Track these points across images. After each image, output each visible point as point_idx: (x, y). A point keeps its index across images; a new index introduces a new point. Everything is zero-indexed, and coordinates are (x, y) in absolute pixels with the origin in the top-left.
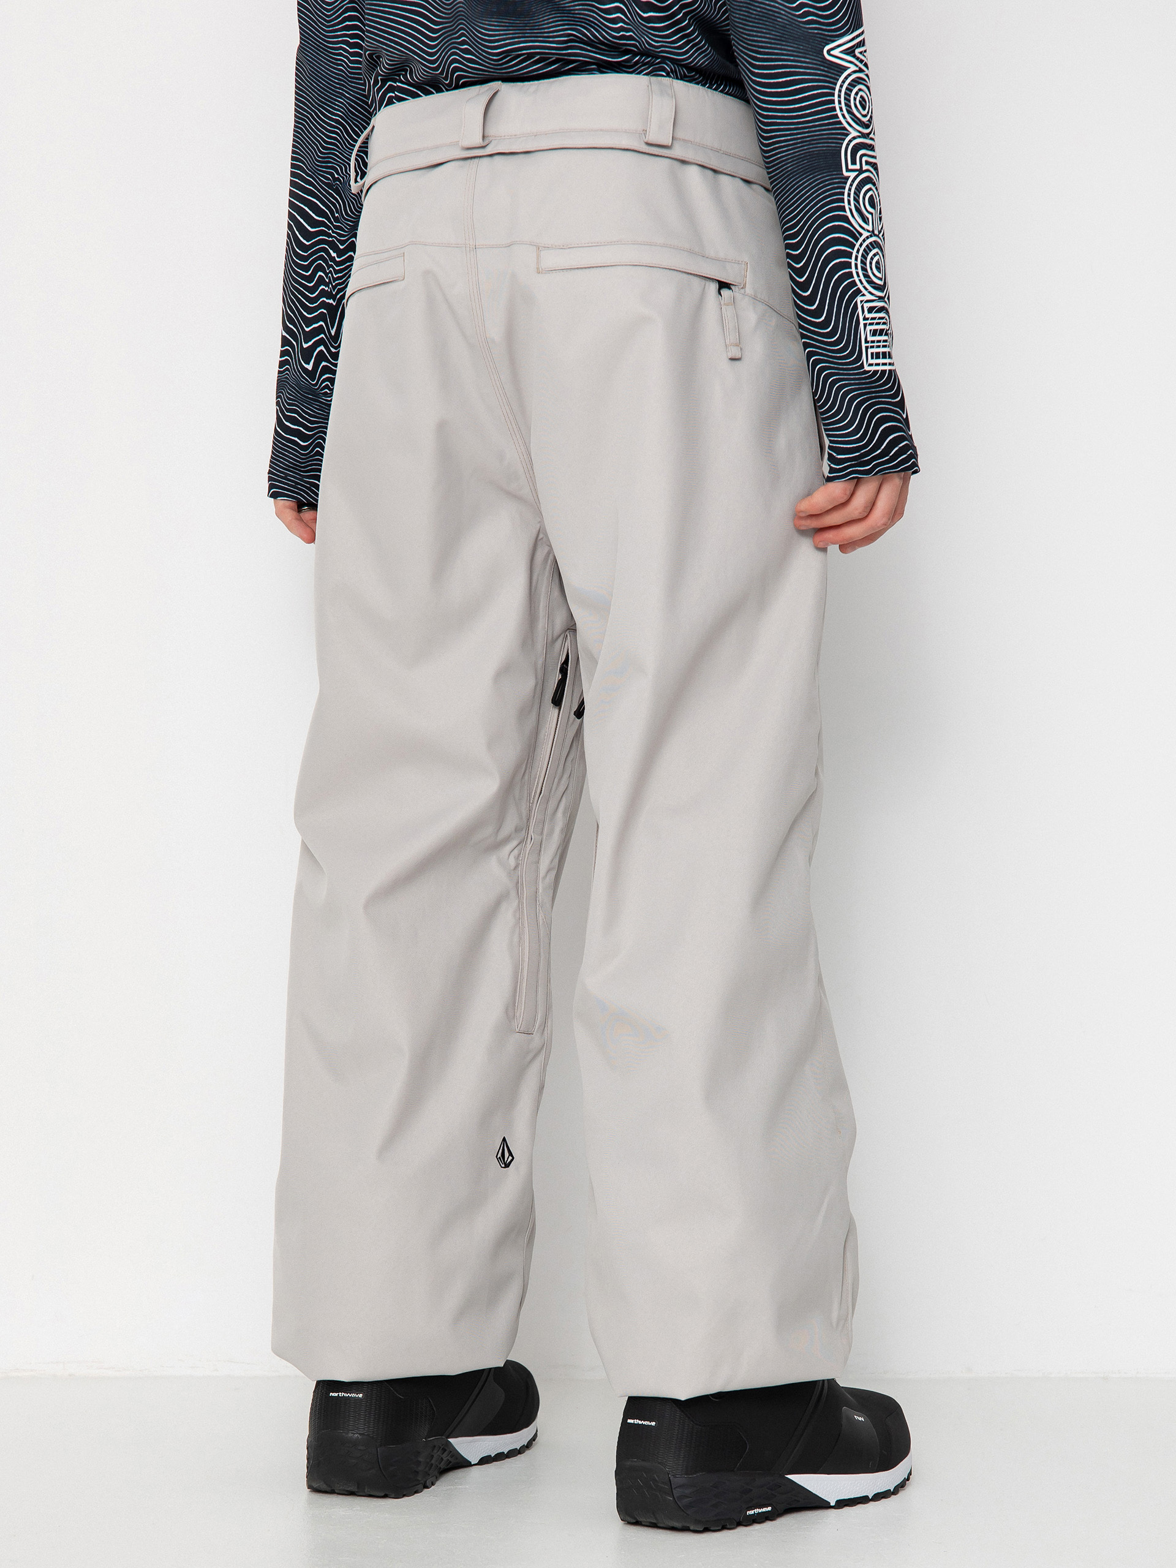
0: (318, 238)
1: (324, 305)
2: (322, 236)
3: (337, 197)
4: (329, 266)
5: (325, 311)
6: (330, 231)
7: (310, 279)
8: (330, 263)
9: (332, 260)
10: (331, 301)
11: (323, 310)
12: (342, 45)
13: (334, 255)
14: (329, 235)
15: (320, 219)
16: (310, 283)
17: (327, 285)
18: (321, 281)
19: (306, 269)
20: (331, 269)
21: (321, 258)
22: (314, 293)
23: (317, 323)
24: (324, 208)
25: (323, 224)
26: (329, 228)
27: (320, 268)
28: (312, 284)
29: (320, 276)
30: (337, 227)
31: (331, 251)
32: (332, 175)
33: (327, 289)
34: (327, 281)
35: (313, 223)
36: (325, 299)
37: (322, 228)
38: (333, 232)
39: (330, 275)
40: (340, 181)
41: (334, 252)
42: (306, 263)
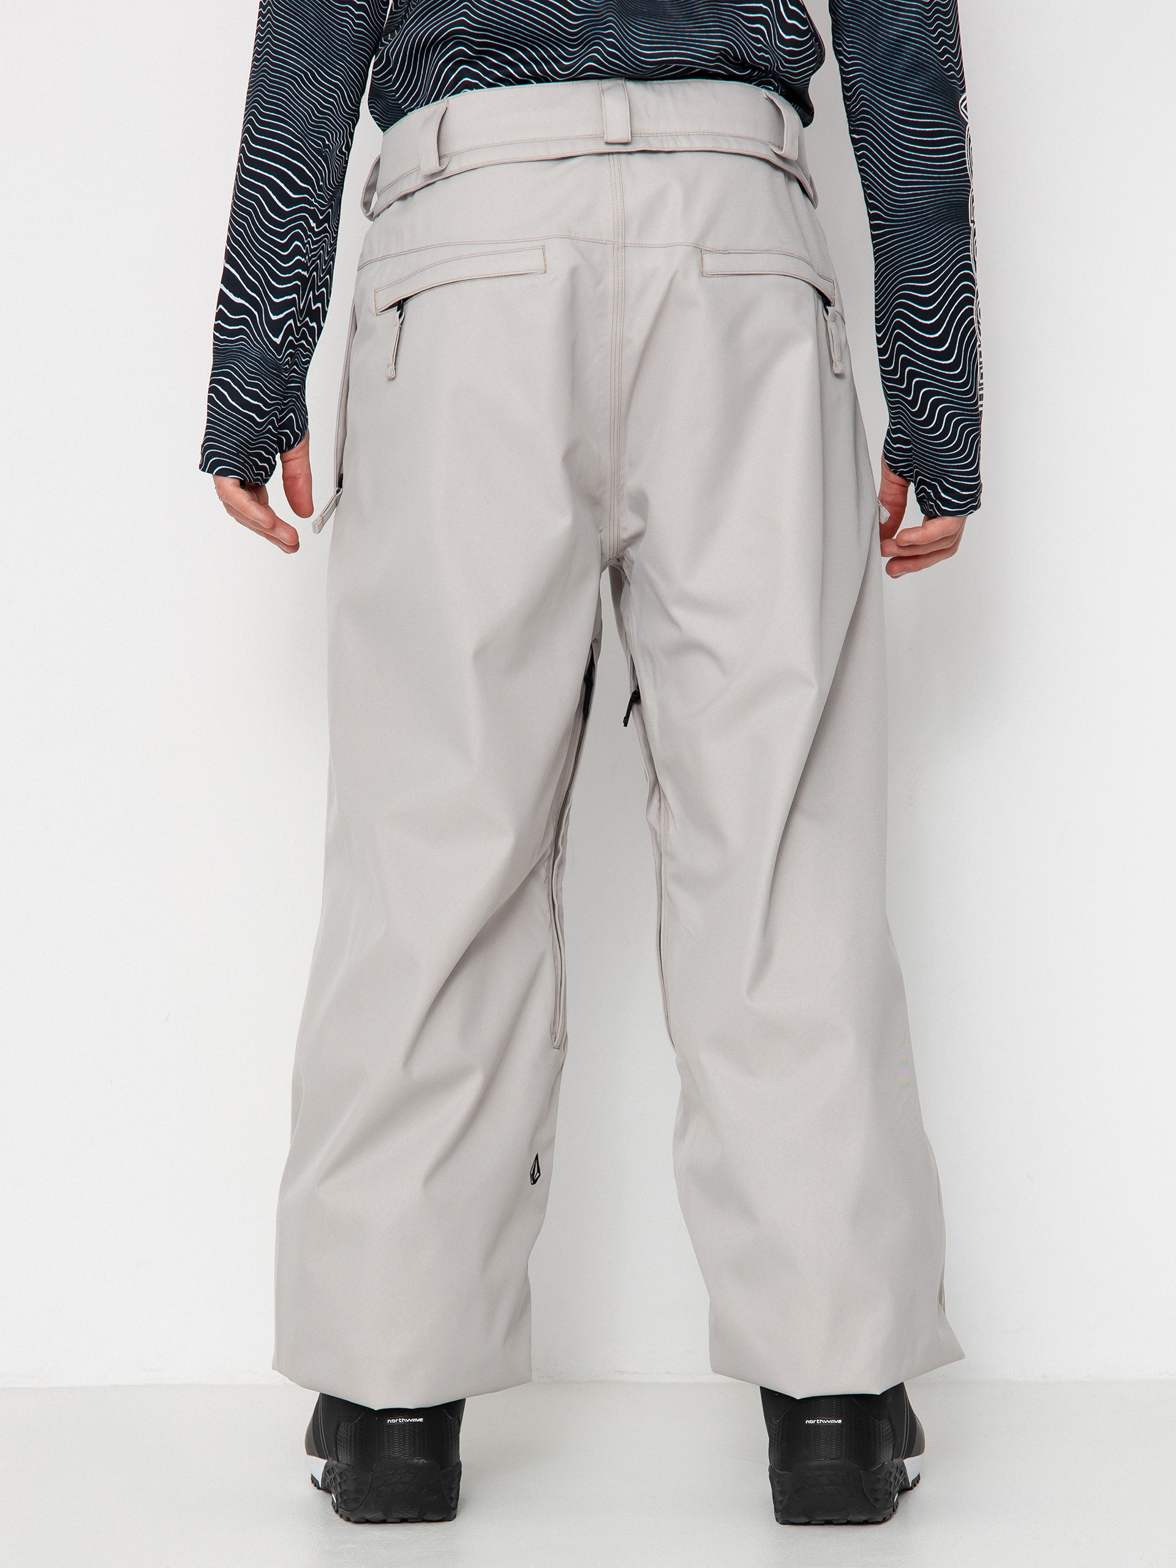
0: (300, 206)
1: (298, 276)
2: (304, 204)
3: (325, 164)
4: (308, 236)
5: (299, 283)
6: (313, 200)
7: (284, 247)
8: (309, 233)
9: (311, 229)
10: (305, 273)
11: (297, 282)
12: (349, 6)
13: (313, 225)
14: (311, 204)
15: (305, 186)
16: (284, 252)
17: (303, 256)
18: (297, 251)
19: (282, 236)
20: (309, 239)
21: (300, 226)
22: (288, 263)
23: (290, 295)
24: (310, 175)
25: (306, 191)
26: (312, 197)
27: (297, 237)
28: (286, 253)
29: (296, 245)
30: (320, 196)
31: (311, 221)
32: (323, 141)
33: (303, 260)
34: (305, 251)
35: (296, 189)
36: (300, 271)
37: (305, 196)
38: (316, 201)
39: (308, 245)
40: (329, 148)
41: (314, 222)
42: (282, 230)
